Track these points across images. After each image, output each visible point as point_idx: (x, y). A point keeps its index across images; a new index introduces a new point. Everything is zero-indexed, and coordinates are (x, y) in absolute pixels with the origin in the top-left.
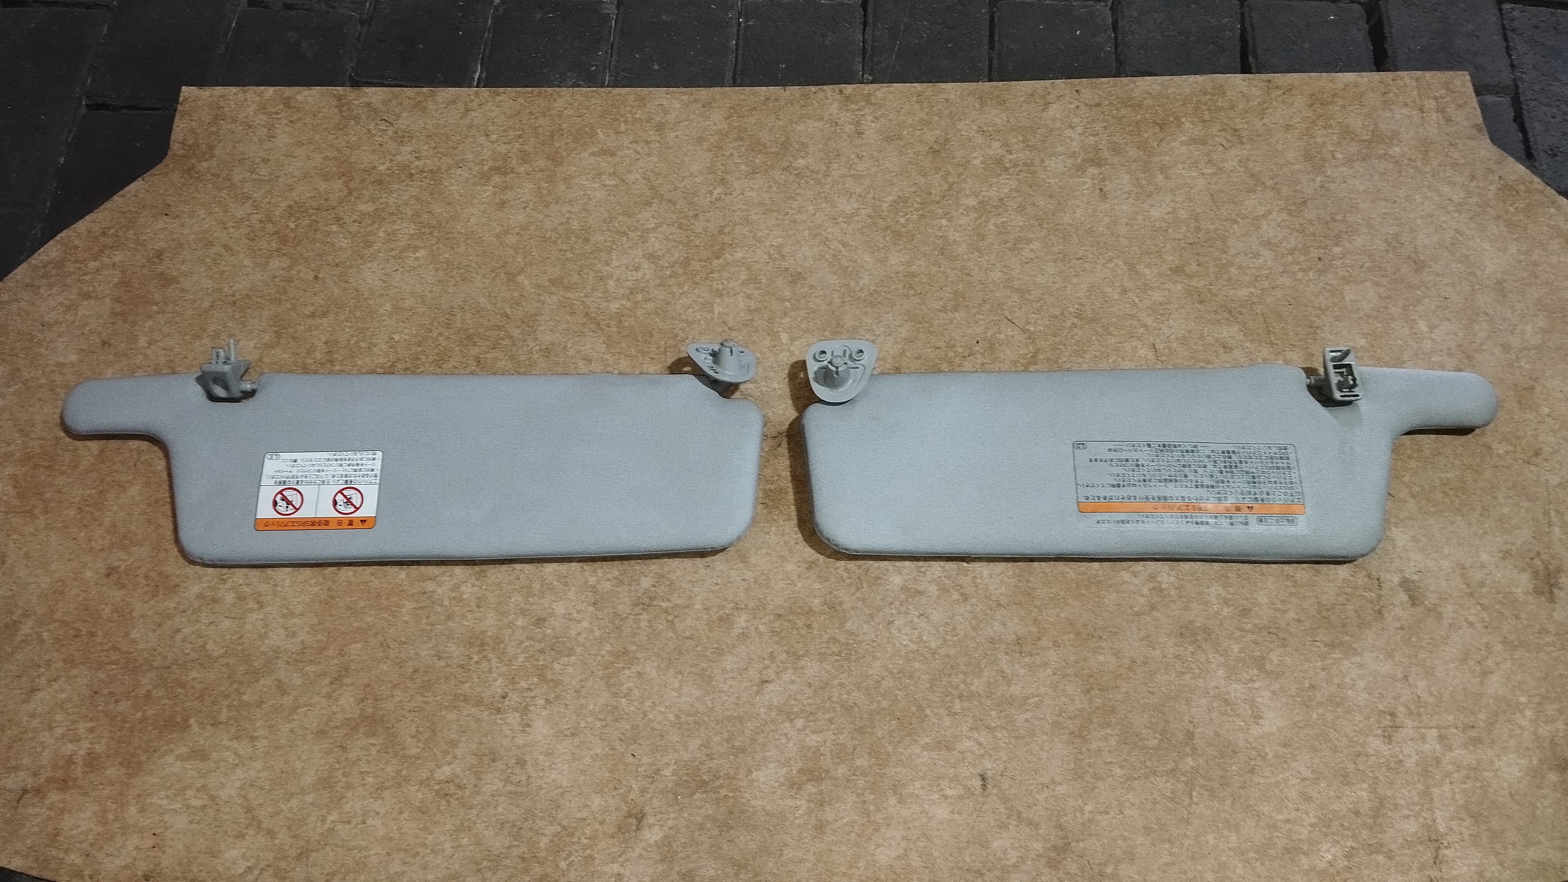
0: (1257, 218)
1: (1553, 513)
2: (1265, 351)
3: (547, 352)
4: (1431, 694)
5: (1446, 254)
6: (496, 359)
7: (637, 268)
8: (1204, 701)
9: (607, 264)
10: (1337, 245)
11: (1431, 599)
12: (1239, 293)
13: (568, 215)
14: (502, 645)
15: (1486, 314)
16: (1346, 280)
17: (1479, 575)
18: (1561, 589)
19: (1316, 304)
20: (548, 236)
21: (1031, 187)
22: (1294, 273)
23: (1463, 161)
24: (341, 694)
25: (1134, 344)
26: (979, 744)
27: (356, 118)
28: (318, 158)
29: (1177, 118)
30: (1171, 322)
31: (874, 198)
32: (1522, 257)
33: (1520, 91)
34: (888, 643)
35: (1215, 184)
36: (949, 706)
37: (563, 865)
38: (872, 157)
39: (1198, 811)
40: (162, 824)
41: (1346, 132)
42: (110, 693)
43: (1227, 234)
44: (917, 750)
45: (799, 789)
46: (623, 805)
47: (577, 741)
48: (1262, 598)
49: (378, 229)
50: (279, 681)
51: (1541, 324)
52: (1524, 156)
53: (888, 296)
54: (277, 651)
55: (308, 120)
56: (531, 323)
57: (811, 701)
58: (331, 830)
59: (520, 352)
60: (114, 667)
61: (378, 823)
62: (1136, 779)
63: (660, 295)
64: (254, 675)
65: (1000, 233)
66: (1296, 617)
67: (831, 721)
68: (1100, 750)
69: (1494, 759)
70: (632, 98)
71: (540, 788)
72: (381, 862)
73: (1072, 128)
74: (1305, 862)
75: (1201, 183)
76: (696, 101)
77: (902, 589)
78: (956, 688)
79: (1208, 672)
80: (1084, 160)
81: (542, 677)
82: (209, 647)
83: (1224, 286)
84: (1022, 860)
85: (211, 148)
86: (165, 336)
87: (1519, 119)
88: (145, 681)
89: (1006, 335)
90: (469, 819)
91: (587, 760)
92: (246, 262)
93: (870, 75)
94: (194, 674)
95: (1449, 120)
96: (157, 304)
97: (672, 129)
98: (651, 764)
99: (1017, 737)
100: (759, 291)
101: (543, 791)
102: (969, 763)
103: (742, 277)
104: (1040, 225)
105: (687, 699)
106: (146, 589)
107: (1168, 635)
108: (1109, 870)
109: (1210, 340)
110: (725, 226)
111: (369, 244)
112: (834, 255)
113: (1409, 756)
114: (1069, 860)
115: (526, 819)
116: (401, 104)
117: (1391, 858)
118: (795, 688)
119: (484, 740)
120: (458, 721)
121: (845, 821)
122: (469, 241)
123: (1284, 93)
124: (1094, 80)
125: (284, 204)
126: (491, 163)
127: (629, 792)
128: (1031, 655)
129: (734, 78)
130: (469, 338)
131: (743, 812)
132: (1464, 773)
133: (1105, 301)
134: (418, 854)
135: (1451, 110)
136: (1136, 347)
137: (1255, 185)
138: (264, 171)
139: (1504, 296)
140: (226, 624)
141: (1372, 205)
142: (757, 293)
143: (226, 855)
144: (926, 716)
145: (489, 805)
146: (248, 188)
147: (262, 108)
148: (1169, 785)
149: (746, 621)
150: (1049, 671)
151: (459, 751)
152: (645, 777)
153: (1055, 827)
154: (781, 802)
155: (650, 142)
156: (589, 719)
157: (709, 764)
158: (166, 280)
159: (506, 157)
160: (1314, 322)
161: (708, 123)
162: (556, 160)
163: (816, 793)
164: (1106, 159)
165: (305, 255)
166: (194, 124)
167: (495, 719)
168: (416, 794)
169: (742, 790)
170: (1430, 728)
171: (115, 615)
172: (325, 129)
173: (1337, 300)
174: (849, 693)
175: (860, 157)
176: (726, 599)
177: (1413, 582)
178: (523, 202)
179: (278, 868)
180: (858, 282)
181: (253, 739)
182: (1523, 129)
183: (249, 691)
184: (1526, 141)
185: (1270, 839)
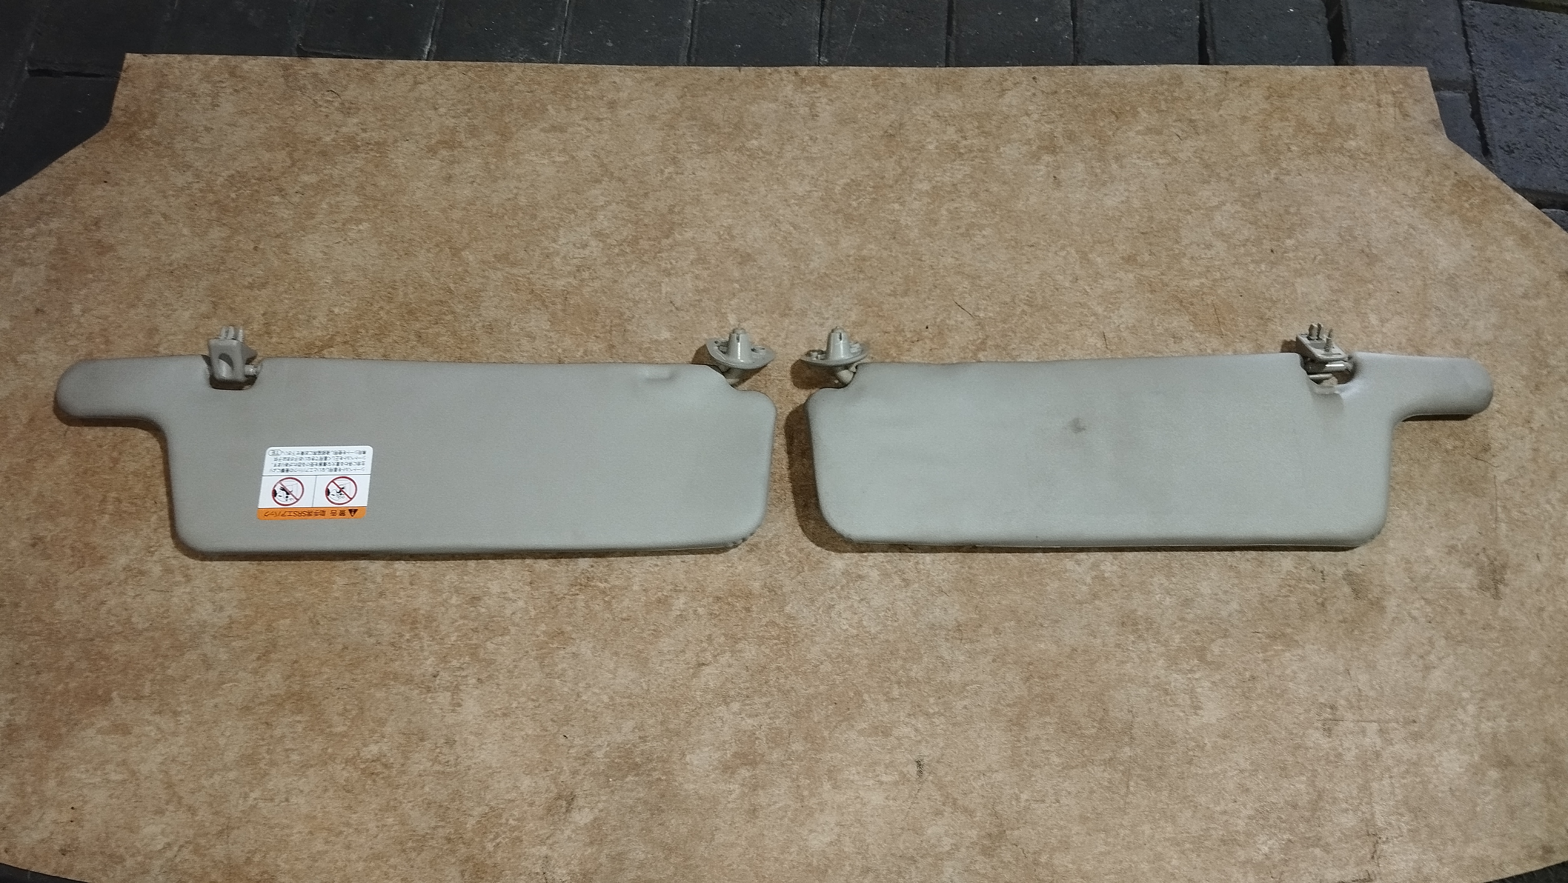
0: (1212, 209)
1: (1499, 509)
2: (1215, 342)
3: (490, 329)
4: (1372, 688)
5: (1400, 248)
6: (438, 335)
7: (585, 246)
8: (1143, 691)
9: (555, 241)
10: (1290, 237)
11: (1376, 592)
12: (1191, 284)
13: (515, 191)
14: (434, 624)
15: (1438, 309)
16: (1298, 273)
17: (1423, 570)
18: (1506, 585)
19: (1267, 296)
20: (494, 211)
21: (985, 173)
22: (1246, 264)
23: (1419, 156)
24: (267, 671)
25: (1084, 332)
26: (916, 730)
27: (303, 89)
28: (262, 128)
29: (1134, 108)
30: (1122, 311)
31: (827, 181)
32: (1476, 253)
33: (1478, 87)
34: (828, 627)
35: (1170, 174)
36: (888, 692)
37: (490, 846)
38: (825, 140)
39: (1134, 801)
40: (81, 798)
41: (1302, 126)
42: (32, 665)
43: (1180, 225)
44: (853, 735)
45: (733, 773)
46: (553, 787)
47: (508, 721)
48: (1205, 588)
49: (321, 201)
50: (205, 655)
51: (1493, 320)
52: (1480, 152)
53: (838, 279)
54: (203, 625)
55: (254, 89)
56: (474, 299)
57: (748, 685)
58: (253, 807)
59: (463, 328)
60: (37, 638)
61: (302, 800)
62: (1073, 768)
63: (607, 273)
64: (180, 648)
65: (952, 219)
66: (1238, 608)
67: (767, 705)
68: (1038, 738)
69: (1436, 754)
70: (585, 74)
71: (469, 768)
72: (304, 840)
73: (1027, 115)
74: (1241, 854)
75: (1156, 172)
76: (651, 79)
77: (843, 573)
78: (895, 673)
79: (1148, 661)
80: (1039, 148)
81: (474, 655)
82: (133, 620)
83: (1176, 276)
84: (956, 847)
85: (153, 116)
86: (99, 304)
87: (1476, 115)
88: (68, 653)
89: (956, 321)
90: (396, 799)
91: (518, 741)
92: (185, 231)
93: (826, 57)
94: (117, 647)
95: (1406, 115)
96: (92, 272)
97: (625, 107)
98: (583, 746)
99: (954, 725)
100: (708, 272)
101: (472, 771)
102: (906, 750)
103: (692, 257)
104: (993, 212)
105: (623, 681)
106: (71, 560)
107: (1109, 624)
108: (1044, 859)
109: (1160, 330)
110: (674, 206)
111: (311, 216)
112: (785, 238)
113: (1349, 749)
114: (1003, 848)
115: (453, 800)
116: (348, 75)
117: (1328, 852)
118: (732, 670)
119: (414, 720)
120: (387, 699)
121: (778, 806)
122: (414, 215)
123: (1241, 85)
124: (1051, 68)
125: (225, 174)
126: (438, 137)
127: (560, 773)
128: (971, 641)
129: (689, 58)
130: (411, 312)
131: (675, 796)
132: (1403, 768)
133: (1057, 289)
134: (341, 832)
135: (1409, 105)
136: (1086, 335)
137: (1210, 176)
138: (206, 140)
139: (1456, 290)
140: (151, 598)
141: (1326, 198)
142: (705, 274)
143: (145, 830)
144: (864, 701)
145: (415, 785)
146: (190, 156)
147: (206, 77)
148: (1106, 775)
149: (685, 603)
150: (989, 658)
151: (388, 730)
152: (576, 759)
153: (990, 815)
154: (714, 786)
155: (602, 120)
156: (523, 700)
157: (642, 747)
158: (103, 248)
159: (454, 130)
160: (1266, 314)
161: (661, 101)
162: (505, 135)
163: (750, 777)
164: (1061, 147)
165: (245, 226)
166: (137, 91)
167: (425, 698)
168: (342, 773)
169: (675, 773)
170: (1371, 721)
171: (39, 586)
172: (271, 99)
173: (1288, 292)
174: (786, 678)
175: (813, 139)
176: (664, 581)
177: (1357, 575)
178: (470, 177)
179: (198, 844)
180: (808, 265)
181: (176, 714)
182: (1480, 126)
183: (174, 664)
184: (1483, 137)
185: (1208, 829)
